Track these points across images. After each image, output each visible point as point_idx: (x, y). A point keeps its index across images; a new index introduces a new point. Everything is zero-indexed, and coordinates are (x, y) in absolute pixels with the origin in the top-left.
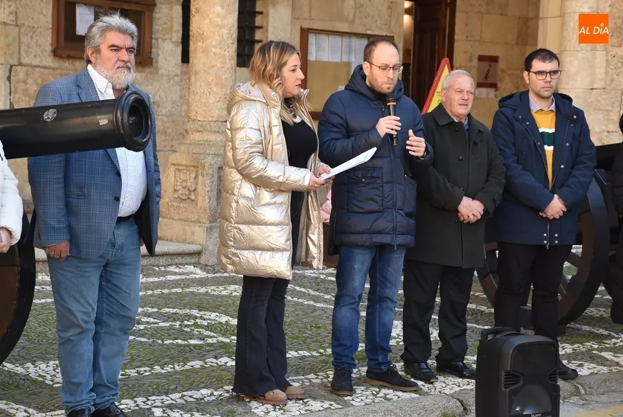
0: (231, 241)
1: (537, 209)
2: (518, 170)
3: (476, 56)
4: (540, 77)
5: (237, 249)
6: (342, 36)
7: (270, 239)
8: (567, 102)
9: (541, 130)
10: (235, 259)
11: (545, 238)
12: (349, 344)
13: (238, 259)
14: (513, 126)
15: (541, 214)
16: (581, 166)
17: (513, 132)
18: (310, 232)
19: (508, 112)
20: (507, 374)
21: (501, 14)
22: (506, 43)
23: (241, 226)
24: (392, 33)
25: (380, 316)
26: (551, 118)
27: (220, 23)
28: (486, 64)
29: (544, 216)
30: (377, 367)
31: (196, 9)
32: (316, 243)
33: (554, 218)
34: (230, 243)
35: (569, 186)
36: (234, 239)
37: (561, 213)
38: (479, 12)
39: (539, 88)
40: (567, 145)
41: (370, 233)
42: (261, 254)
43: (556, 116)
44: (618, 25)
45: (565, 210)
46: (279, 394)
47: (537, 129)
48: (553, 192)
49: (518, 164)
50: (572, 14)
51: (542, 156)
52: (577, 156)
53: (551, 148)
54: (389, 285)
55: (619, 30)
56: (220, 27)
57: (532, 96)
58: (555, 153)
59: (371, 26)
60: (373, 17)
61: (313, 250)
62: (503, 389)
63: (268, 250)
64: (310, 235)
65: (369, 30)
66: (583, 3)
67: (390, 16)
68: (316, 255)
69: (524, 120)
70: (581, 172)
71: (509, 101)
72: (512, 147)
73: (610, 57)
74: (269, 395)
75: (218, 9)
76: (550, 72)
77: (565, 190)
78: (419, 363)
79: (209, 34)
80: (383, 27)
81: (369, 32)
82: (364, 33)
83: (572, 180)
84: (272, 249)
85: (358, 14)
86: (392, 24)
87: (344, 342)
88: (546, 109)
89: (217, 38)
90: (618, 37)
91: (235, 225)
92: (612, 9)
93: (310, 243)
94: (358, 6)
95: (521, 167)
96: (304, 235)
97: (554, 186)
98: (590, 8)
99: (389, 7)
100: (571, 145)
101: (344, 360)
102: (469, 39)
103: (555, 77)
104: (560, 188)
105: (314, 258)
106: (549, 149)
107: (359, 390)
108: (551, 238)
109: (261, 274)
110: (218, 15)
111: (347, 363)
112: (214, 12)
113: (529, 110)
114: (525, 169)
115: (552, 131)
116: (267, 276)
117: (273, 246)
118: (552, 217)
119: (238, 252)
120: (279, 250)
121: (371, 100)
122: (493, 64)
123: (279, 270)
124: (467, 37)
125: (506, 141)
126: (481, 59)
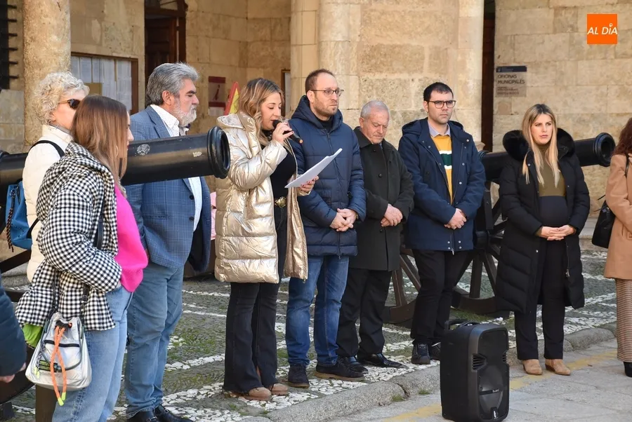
0: (222, 252)
1: (442, 221)
2: (424, 188)
3: (207, 77)
4: (439, 106)
5: (228, 259)
6: (91, 58)
7: (257, 248)
8: (460, 128)
9: (441, 153)
10: (227, 268)
11: (449, 245)
12: (303, 343)
13: (229, 268)
14: (418, 149)
15: (446, 226)
16: (475, 183)
17: (418, 155)
18: (294, 246)
19: (413, 138)
20: (476, 357)
21: (226, 39)
22: (231, 66)
23: (231, 238)
24: (135, 55)
25: (328, 317)
26: (448, 142)
27: (56, 51)
28: (215, 85)
29: (449, 227)
30: (328, 362)
31: (31, 38)
32: (301, 255)
33: (457, 228)
34: (221, 254)
35: (467, 201)
36: (225, 250)
37: (463, 224)
38: (207, 36)
39: (437, 115)
40: (463, 164)
41: (321, 245)
42: (250, 262)
43: (452, 140)
44: (368, 53)
45: (465, 220)
46: (264, 391)
47: (437, 151)
48: (455, 206)
49: (424, 182)
50: (329, 42)
51: (443, 174)
52: (470, 175)
53: (450, 167)
54: (335, 289)
55: (368, 57)
56: (57, 55)
57: (431, 124)
58: (453, 171)
59: (116, 49)
60: (117, 40)
61: (299, 261)
62: (473, 371)
63: (256, 259)
64: (295, 249)
65: (114, 52)
66: (337, 33)
67: (132, 39)
68: (302, 267)
69: (427, 144)
70: (475, 188)
71: (412, 128)
72: (418, 167)
73: (362, 81)
74: (254, 392)
75: (54, 38)
76: (446, 102)
77: (465, 203)
78: (349, 357)
79: (47, 62)
80: (127, 49)
81: (114, 55)
82: (110, 55)
83: (469, 195)
84: (260, 257)
85: (104, 38)
86: (134, 47)
87: (300, 342)
88: (443, 134)
89: (54, 65)
90: (368, 64)
91: (226, 238)
92: (361, 39)
93: (295, 256)
94: (104, 29)
95: (427, 185)
96: (290, 249)
97: (454, 200)
98: (343, 37)
99: (131, 31)
100: (466, 164)
101: (300, 357)
102: (201, 61)
103: (450, 106)
104: (460, 202)
105: (301, 269)
106: (448, 168)
107: (314, 381)
108: (455, 245)
109: (251, 280)
110: (55, 44)
111: (302, 360)
112: (50, 41)
113: (429, 135)
114: (430, 187)
115: (450, 152)
116: (256, 282)
117: (260, 254)
118: (455, 228)
119: (230, 262)
120: (266, 258)
121: (319, 128)
122: (221, 85)
123: (267, 276)
124: (198, 60)
125: (411, 162)
126: (213, 80)
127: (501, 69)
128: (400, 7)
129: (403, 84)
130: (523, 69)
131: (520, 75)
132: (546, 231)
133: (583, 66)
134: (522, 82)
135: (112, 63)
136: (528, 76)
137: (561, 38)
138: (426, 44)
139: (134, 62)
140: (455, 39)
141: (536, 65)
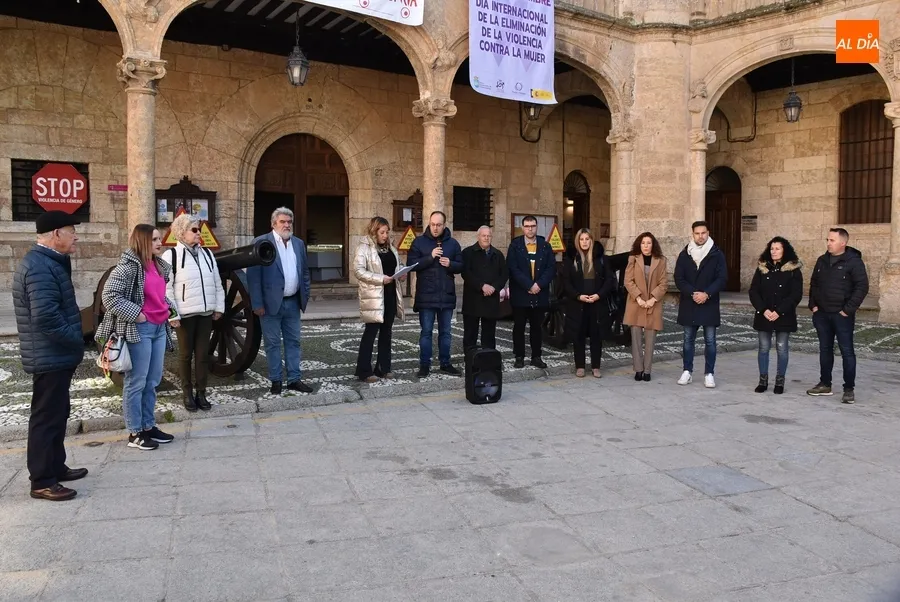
3: (600, 224)
8: (543, 240)
12: (427, 354)
17: (517, 255)
19: (515, 245)
24: (557, 214)
26: (535, 248)
29: (530, 293)
35: (542, 279)
37: (538, 291)
40: (541, 259)
43: (537, 246)
44: (640, 208)
47: (528, 252)
48: (534, 281)
51: (529, 264)
54: (445, 326)
55: (640, 211)
57: (526, 238)
58: (536, 263)
59: (546, 212)
60: (547, 207)
63: (373, 310)
67: (556, 207)
69: (522, 248)
73: (637, 223)
77: (540, 281)
80: (552, 211)
82: (543, 214)
83: (543, 276)
85: (540, 206)
86: (557, 210)
88: (532, 243)
90: (639, 214)
94: (539, 203)
98: (627, 201)
99: (555, 203)
100: (543, 259)
104: (538, 280)
113: (524, 244)
115: (535, 253)
117: (375, 308)
118: (533, 293)
120: (378, 310)
123: (378, 319)
124: (595, 216)
126: (602, 225)
127: (744, 217)
128: (656, 185)
129: (658, 224)
130: (756, 217)
131: (754, 220)
132: (583, 297)
133: (785, 215)
134: (755, 223)
135: (543, 219)
136: (758, 220)
137: (774, 202)
138: (671, 204)
139: (556, 217)
140: (689, 201)
141: (762, 215)
